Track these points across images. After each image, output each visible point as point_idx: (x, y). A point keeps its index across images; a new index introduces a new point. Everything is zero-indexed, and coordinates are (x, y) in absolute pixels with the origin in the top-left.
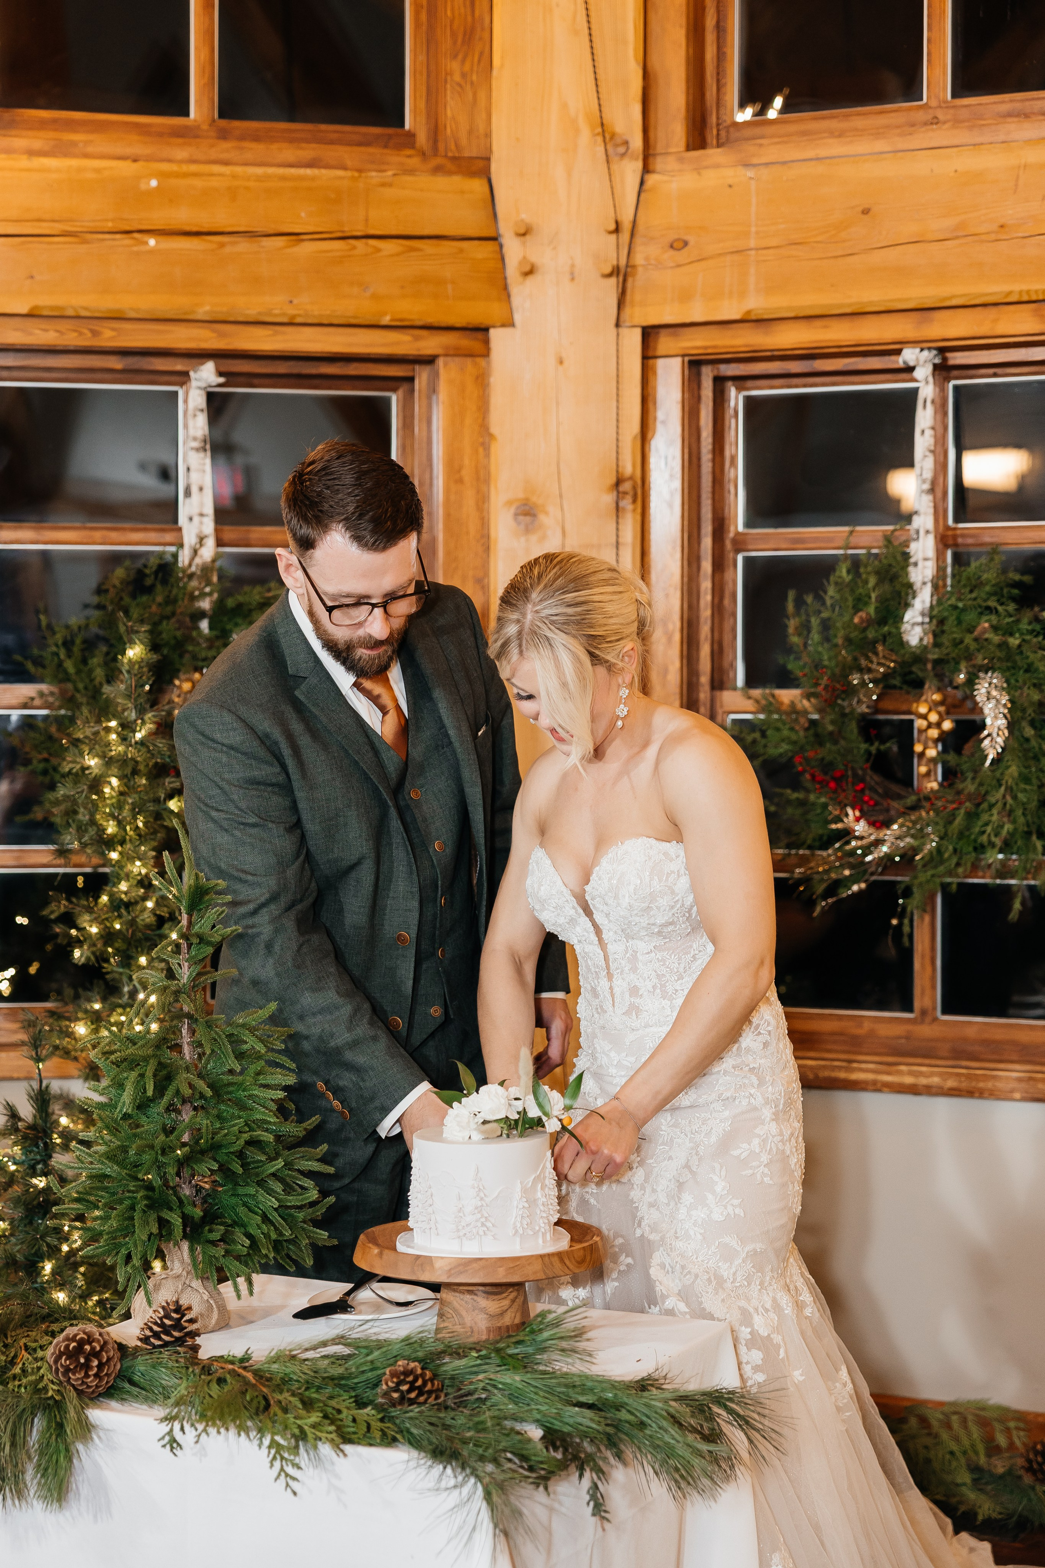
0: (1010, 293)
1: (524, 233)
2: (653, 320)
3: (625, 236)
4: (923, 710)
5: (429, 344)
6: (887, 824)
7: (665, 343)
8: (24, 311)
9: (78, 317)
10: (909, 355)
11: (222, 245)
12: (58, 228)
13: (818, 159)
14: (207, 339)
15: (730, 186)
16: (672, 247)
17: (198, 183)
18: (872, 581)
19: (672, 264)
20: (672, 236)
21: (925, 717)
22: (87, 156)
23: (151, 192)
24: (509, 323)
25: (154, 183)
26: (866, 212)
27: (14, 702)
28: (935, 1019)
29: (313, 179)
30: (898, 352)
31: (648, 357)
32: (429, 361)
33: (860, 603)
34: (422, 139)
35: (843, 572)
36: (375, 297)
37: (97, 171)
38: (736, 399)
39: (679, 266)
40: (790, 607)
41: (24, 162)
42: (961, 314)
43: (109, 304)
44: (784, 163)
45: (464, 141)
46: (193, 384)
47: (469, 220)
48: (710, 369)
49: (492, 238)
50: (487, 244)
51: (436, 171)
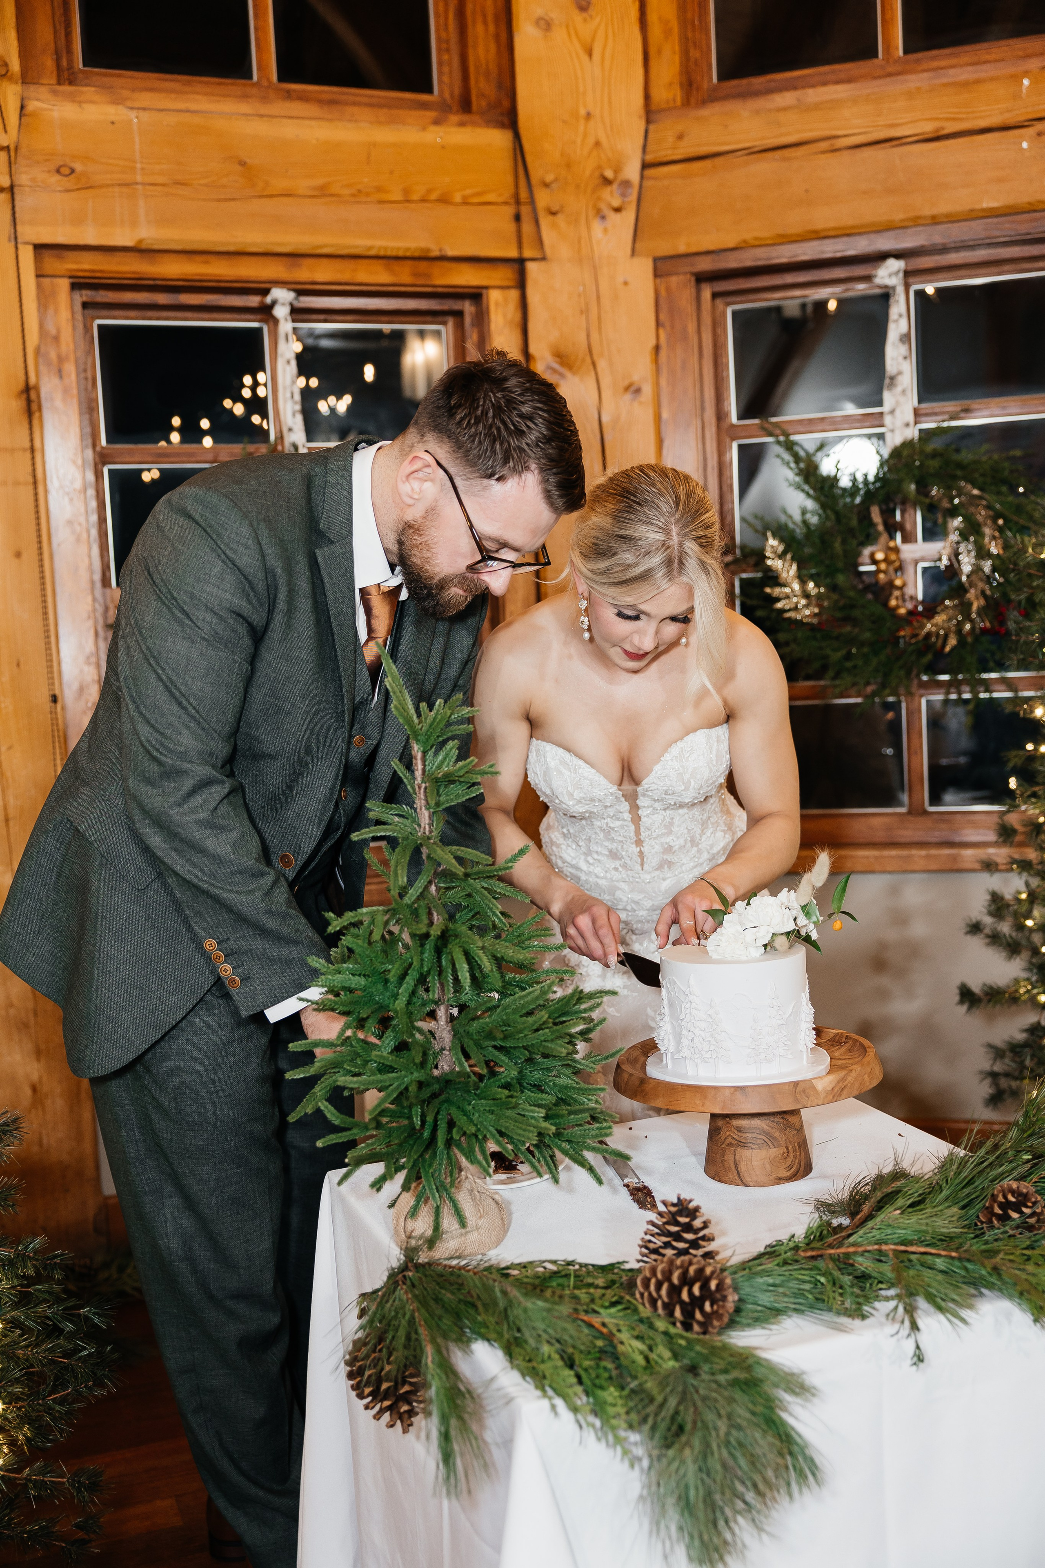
0: (370, 248)
2: (44, 238)
3: (13, 155)
7: (52, 263)
10: (275, 295)
13: (188, 111)
15: (113, 123)
16: (58, 172)
19: (60, 189)
20: (58, 161)
26: (244, 164)
30: (266, 292)
39: (67, 191)
42: (324, 261)
44: (160, 109)
48: (89, 294)
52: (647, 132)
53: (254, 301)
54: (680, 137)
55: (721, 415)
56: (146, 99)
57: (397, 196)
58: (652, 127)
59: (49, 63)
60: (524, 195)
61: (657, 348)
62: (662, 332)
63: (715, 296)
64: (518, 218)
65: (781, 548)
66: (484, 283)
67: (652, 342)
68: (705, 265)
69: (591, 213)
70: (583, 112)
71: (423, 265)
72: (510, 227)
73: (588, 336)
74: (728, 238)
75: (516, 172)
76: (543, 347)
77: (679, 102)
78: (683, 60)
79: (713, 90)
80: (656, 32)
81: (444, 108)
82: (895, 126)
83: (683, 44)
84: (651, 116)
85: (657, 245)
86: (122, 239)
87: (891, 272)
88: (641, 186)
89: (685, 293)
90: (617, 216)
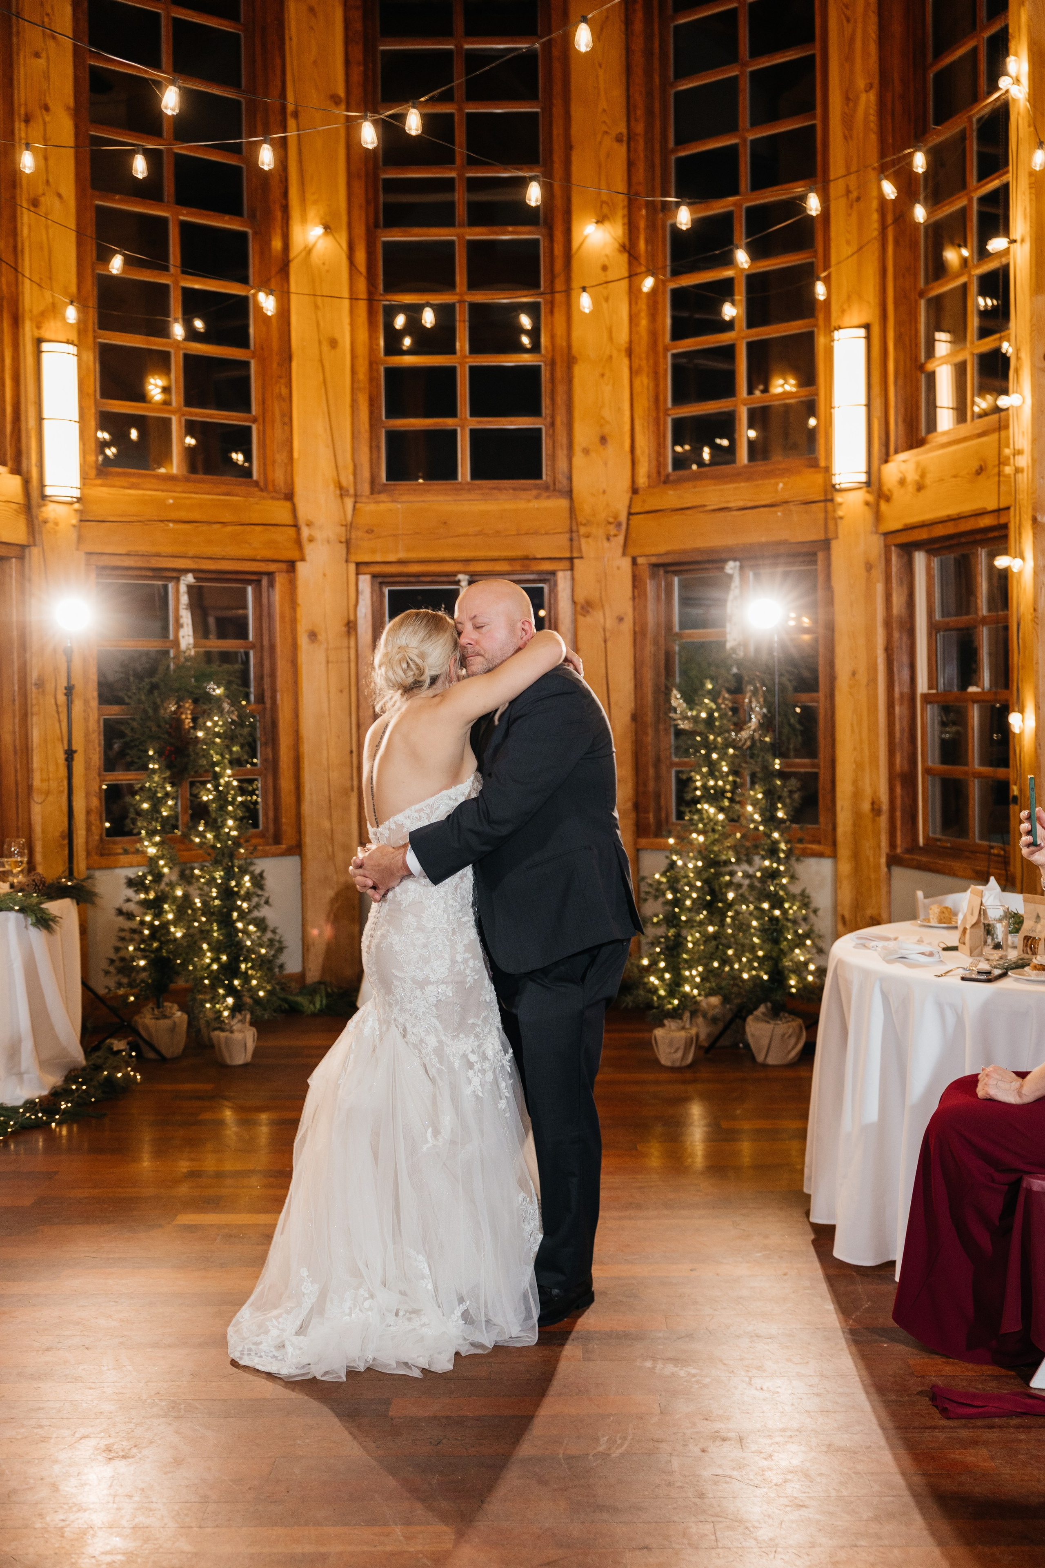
1: (309, 524)
2: (360, 560)
3: (348, 527)
5: (272, 567)
7: (363, 569)
8: (124, 552)
9: (143, 555)
10: (460, 577)
11: (198, 527)
12: (136, 518)
13: (424, 502)
14: (191, 565)
15: (391, 509)
16: (367, 532)
17: (188, 502)
19: (367, 539)
20: (366, 528)
22: (143, 489)
23: (171, 505)
24: (303, 559)
25: (171, 501)
26: (445, 523)
27: (114, 712)
29: (230, 500)
30: (456, 576)
31: (357, 574)
32: (270, 575)
34: (262, 484)
36: (254, 548)
37: (151, 496)
38: (386, 591)
39: (370, 539)
41: (123, 492)
42: (481, 562)
43: (154, 550)
44: (411, 502)
45: (282, 485)
46: (182, 582)
47: (286, 518)
48: (379, 579)
49: (296, 526)
50: (293, 528)
51: (273, 498)
52: (631, 499)
53: (451, 579)
54: (644, 501)
55: (669, 627)
56: (405, 498)
57: (514, 533)
58: (635, 496)
59: (367, 487)
60: (574, 528)
61: (634, 598)
62: (636, 591)
63: (666, 572)
64: (571, 540)
65: (678, 696)
66: (555, 568)
67: (630, 595)
68: (654, 560)
69: (604, 538)
70: (601, 491)
71: (526, 562)
72: (568, 543)
73: (601, 593)
74: (662, 549)
75: (571, 518)
76: (580, 598)
77: (647, 484)
78: (654, 463)
79: (668, 476)
80: (638, 452)
81: (547, 488)
82: (728, 502)
83: (653, 456)
84: (635, 491)
85: (633, 551)
86: (392, 558)
87: (731, 567)
88: (628, 524)
89: (645, 573)
90: (616, 538)
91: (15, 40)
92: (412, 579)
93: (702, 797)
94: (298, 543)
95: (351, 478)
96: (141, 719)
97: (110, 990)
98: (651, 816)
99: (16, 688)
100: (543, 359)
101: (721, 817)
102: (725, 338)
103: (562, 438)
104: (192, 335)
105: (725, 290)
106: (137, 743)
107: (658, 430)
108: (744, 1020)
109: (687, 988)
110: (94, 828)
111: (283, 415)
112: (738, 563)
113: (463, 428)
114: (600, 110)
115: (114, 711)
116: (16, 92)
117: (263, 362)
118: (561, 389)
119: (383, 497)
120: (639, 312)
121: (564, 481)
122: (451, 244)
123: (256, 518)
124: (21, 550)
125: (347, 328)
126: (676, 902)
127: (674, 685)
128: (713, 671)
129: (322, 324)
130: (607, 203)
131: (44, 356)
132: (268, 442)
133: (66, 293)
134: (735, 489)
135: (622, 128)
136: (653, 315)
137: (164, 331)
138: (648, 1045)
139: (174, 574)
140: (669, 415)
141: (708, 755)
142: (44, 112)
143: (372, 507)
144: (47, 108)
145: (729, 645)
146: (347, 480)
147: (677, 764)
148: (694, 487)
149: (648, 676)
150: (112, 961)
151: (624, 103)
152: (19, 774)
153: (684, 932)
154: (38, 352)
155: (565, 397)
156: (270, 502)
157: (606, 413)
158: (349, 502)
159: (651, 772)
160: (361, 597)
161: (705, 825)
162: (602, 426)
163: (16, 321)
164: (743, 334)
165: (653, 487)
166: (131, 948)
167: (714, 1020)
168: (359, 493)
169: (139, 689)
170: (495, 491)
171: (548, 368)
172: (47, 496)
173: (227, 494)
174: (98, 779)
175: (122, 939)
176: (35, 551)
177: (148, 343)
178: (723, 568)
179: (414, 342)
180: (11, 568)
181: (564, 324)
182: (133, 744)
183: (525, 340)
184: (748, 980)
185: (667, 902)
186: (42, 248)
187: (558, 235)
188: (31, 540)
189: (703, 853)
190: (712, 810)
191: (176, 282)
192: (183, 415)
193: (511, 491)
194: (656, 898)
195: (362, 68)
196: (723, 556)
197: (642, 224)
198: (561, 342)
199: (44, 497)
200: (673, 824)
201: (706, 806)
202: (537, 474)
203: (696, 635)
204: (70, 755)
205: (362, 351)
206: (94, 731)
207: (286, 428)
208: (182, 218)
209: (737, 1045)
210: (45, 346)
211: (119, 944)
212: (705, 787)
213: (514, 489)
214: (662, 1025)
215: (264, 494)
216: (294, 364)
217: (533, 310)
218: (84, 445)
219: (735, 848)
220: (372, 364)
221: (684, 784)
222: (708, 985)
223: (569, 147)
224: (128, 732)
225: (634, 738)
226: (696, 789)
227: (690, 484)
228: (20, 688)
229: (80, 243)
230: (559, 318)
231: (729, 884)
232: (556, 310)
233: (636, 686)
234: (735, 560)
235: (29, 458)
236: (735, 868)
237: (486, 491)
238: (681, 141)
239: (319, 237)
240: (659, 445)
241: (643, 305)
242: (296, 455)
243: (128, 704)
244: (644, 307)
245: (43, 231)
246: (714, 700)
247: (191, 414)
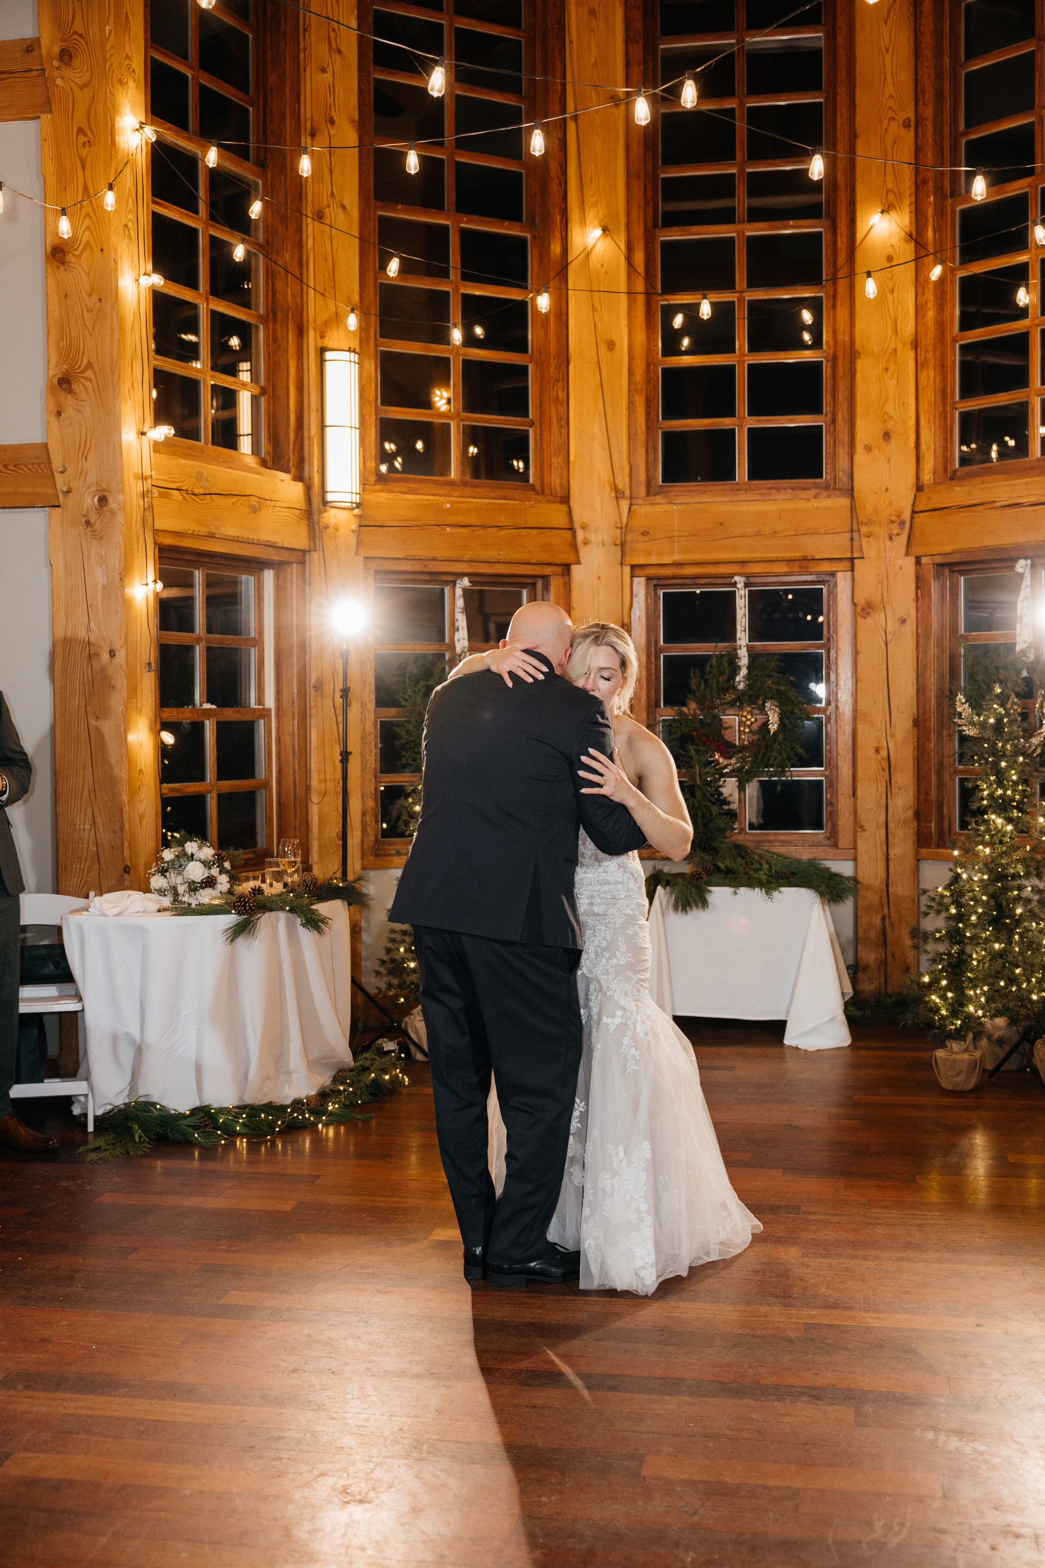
0: (778, 557)
1: (584, 528)
2: (635, 562)
3: (624, 529)
4: (745, 714)
5: (547, 571)
6: (730, 758)
7: (638, 571)
8: (401, 556)
9: (420, 559)
10: (737, 578)
11: (474, 531)
12: (414, 523)
13: (700, 503)
14: (467, 569)
15: (666, 511)
16: (642, 534)
17: (464, 506)
18: (726, 665)
19: (642, 541)
20: (642, 530)
21: (745, 717)
22: (421, 494)
23: (447, 510)
24: (578, 562)
25: (448, 506)
26: (721, 524)
28: (747, 833)
29: (506, 504)
30: (732, 577)
31: (632, 577)
32: (545, 578)
33: (721, 673)
34: (538, 487)
35: (714, 661)
36: (529, 552)
37: (428, 500)
38: (661, 593)
39: (645, 542)
40: (692, 675)
41: (401, 496)
42: (758, 564)
43: (432, 554)
44: (687, 504)
45: (558, 490)
46: (458, 585)
47: (562, 521)
48: (654, 582)
49: (572, 529)
50: (569, 531)
51: (549, 501)
52: (915, 496)
53: (728, 581)
54: (929, 499)
55: (954, 629)
56: (682, 499)
57: (793, 533)
58: (918, 493)
59: (643, 489)
60: (855, 527)
61: (917, 599)
62: (919, 591)
63: (952, 572)
64: (852, 539)
65: (964, 701)
66: (835, 569)
67: (913, 596)
68: (939, 559)
69: (887, 536)
70: (884, 488)
71: (805, 562)
72: (849, 543)
73: (882, 595)
74: (948, 549)
75: (852, 517)
76: (860, 600)
77: (932, 481)
78: (940, 458)
79: (955, 471)
80: (923, 447)
81: (827, 487)
82: (1020, 497)
83: (940, 452)
84: (919, 488)
85: (919, 551)
86: (667, 560)
87: (1022, 566)
88: (911, 522)
89: (930, 573)
90: (898, 538)
91: (302, 56)
92: (687, 581)
93: (989, 806)
94: (574, 546)
95: (627, 480)
96: (416, 722)
97: (380, 991)
98: (933, 825)
99: (295, 691)
100: (825, 355)
101: (1009, 828)
102: (1018, 326)
103: (843, 435)
104: (470, 340)
105: (1019, 274)
106: (412, 745)
107: (945, 424)
108: (1033, 1043)
109: (971, 1009)
110: (369, 828)
111: (560, 419)
112: (1029, 562)
113: (741, 427)
114: (887, 96)
115: (390, 714)
116: (302, 106)
117: (542, 366)
118: (842, 385)
119: (659, 499)
120: (926, 303)
121: (845, 480)
122: (732, 240)
123: (532, 521)
124: (301, 556)
125: (625, 330)
126: (960, 917)
127: (959, 689)
128: (1002, 674)
129: (599, 325)
130: (894, 192)
131: (328, 365)
132: (545, 445)
133: (348, 301)
134: (1027, 483)
135: (910, 113)
136: (941, 306)
137: (443, 338)
138: (928, 1065)
139: (450, 578)
140: (956, 409)
141: (996, 764)
142: (329, 125)
143: (648, 509)
144: (332, 122)
145: (1018, 648)
146: (623, 482)
147: (961, 772)
148: (983, 483)
149: (932, 679)
150: (383, 962)
151: (912, 88)
152: (297, 774)
153: (968, 949)
154: (322, 361)
155: (847, 393)
156: (546, 506)
157: (890, 408)
158: (625, 505)
159: (934, 778)
160: (635, 599)
161: (992, 836)
162: (885, 421)
163: (301, 332)
164: (1037, 322)
165: (939, 484)
166: (402, 950)
167: (1000, 1042)
168: (634, 496)
169: (415, 692)
170: (773, 491)
171: (830, 364)
172: (328, 502)
173: (504, 498)
174: (373, 780)
175: (393, 940)
176: (315, 556)
177: (427, 349)
178: (1013, 567)
179: (692, 343)
180: (292, 573)
181: (847, 318)
182: (408, 746)
183: (807, 337)
184: (1038, 1001)
185: (950, 918)
186: (326, 259)
187: (842, 228)
188: (312, 544)
189: (990, 866)
190: (999, 821)
191: (456, 289)
192: (461, 421)
193: (790, 491)
194: (938, 912)
195: (642, 67)
196: (1013, 554)
197: (930, 211)
198: (844, 337)
199: (325, 503)
200: (956, 834)
201: (993, 817)
202: (817, 473)
203: (982, 637)
204: (345, 756)
205: (639, 352)
206: (370, 733)
207: (562, 430)
208: (462, 225)
209: (1024, 1068)
210: (328, 355)
211: (390, 945)
212: (991, 796)
213: (793, 489)
214: (944, 1046)
215: (540, 498)
216: (571, 367)
217: (815, 305)
218: (364, 451)
219: (1023, 861)
220: (649, 365)
221: (968, 793)
222: (993, 1005)
223: (853, 136)
224: (403, 733)
225: (916, 744)
226: (982, 799)
227: (979, 480)
228: (299, 691)
229: (362, 253)
230: (842, 312)
231: (1018, 899)
232: (839, 304)
233: (918, 690)
234: (1026, 558)
235: (311, 465)
236: (1024, 882)
237: (763, 491)
238: (971, 123)
239: (598, 239)
240: (946, 440)
241: (930, 295)
242: (572, 458)
243: (404, 707)
244: (931, 297)
245: (328, 242)
246: (1002, 705)
247: (469, 419)
